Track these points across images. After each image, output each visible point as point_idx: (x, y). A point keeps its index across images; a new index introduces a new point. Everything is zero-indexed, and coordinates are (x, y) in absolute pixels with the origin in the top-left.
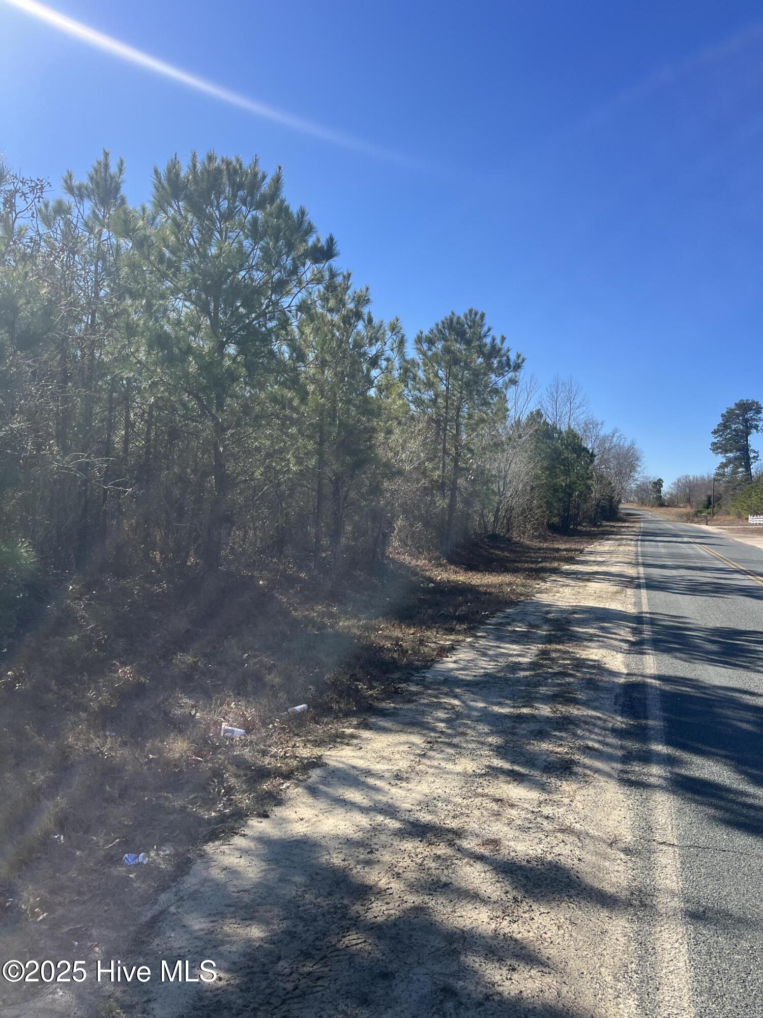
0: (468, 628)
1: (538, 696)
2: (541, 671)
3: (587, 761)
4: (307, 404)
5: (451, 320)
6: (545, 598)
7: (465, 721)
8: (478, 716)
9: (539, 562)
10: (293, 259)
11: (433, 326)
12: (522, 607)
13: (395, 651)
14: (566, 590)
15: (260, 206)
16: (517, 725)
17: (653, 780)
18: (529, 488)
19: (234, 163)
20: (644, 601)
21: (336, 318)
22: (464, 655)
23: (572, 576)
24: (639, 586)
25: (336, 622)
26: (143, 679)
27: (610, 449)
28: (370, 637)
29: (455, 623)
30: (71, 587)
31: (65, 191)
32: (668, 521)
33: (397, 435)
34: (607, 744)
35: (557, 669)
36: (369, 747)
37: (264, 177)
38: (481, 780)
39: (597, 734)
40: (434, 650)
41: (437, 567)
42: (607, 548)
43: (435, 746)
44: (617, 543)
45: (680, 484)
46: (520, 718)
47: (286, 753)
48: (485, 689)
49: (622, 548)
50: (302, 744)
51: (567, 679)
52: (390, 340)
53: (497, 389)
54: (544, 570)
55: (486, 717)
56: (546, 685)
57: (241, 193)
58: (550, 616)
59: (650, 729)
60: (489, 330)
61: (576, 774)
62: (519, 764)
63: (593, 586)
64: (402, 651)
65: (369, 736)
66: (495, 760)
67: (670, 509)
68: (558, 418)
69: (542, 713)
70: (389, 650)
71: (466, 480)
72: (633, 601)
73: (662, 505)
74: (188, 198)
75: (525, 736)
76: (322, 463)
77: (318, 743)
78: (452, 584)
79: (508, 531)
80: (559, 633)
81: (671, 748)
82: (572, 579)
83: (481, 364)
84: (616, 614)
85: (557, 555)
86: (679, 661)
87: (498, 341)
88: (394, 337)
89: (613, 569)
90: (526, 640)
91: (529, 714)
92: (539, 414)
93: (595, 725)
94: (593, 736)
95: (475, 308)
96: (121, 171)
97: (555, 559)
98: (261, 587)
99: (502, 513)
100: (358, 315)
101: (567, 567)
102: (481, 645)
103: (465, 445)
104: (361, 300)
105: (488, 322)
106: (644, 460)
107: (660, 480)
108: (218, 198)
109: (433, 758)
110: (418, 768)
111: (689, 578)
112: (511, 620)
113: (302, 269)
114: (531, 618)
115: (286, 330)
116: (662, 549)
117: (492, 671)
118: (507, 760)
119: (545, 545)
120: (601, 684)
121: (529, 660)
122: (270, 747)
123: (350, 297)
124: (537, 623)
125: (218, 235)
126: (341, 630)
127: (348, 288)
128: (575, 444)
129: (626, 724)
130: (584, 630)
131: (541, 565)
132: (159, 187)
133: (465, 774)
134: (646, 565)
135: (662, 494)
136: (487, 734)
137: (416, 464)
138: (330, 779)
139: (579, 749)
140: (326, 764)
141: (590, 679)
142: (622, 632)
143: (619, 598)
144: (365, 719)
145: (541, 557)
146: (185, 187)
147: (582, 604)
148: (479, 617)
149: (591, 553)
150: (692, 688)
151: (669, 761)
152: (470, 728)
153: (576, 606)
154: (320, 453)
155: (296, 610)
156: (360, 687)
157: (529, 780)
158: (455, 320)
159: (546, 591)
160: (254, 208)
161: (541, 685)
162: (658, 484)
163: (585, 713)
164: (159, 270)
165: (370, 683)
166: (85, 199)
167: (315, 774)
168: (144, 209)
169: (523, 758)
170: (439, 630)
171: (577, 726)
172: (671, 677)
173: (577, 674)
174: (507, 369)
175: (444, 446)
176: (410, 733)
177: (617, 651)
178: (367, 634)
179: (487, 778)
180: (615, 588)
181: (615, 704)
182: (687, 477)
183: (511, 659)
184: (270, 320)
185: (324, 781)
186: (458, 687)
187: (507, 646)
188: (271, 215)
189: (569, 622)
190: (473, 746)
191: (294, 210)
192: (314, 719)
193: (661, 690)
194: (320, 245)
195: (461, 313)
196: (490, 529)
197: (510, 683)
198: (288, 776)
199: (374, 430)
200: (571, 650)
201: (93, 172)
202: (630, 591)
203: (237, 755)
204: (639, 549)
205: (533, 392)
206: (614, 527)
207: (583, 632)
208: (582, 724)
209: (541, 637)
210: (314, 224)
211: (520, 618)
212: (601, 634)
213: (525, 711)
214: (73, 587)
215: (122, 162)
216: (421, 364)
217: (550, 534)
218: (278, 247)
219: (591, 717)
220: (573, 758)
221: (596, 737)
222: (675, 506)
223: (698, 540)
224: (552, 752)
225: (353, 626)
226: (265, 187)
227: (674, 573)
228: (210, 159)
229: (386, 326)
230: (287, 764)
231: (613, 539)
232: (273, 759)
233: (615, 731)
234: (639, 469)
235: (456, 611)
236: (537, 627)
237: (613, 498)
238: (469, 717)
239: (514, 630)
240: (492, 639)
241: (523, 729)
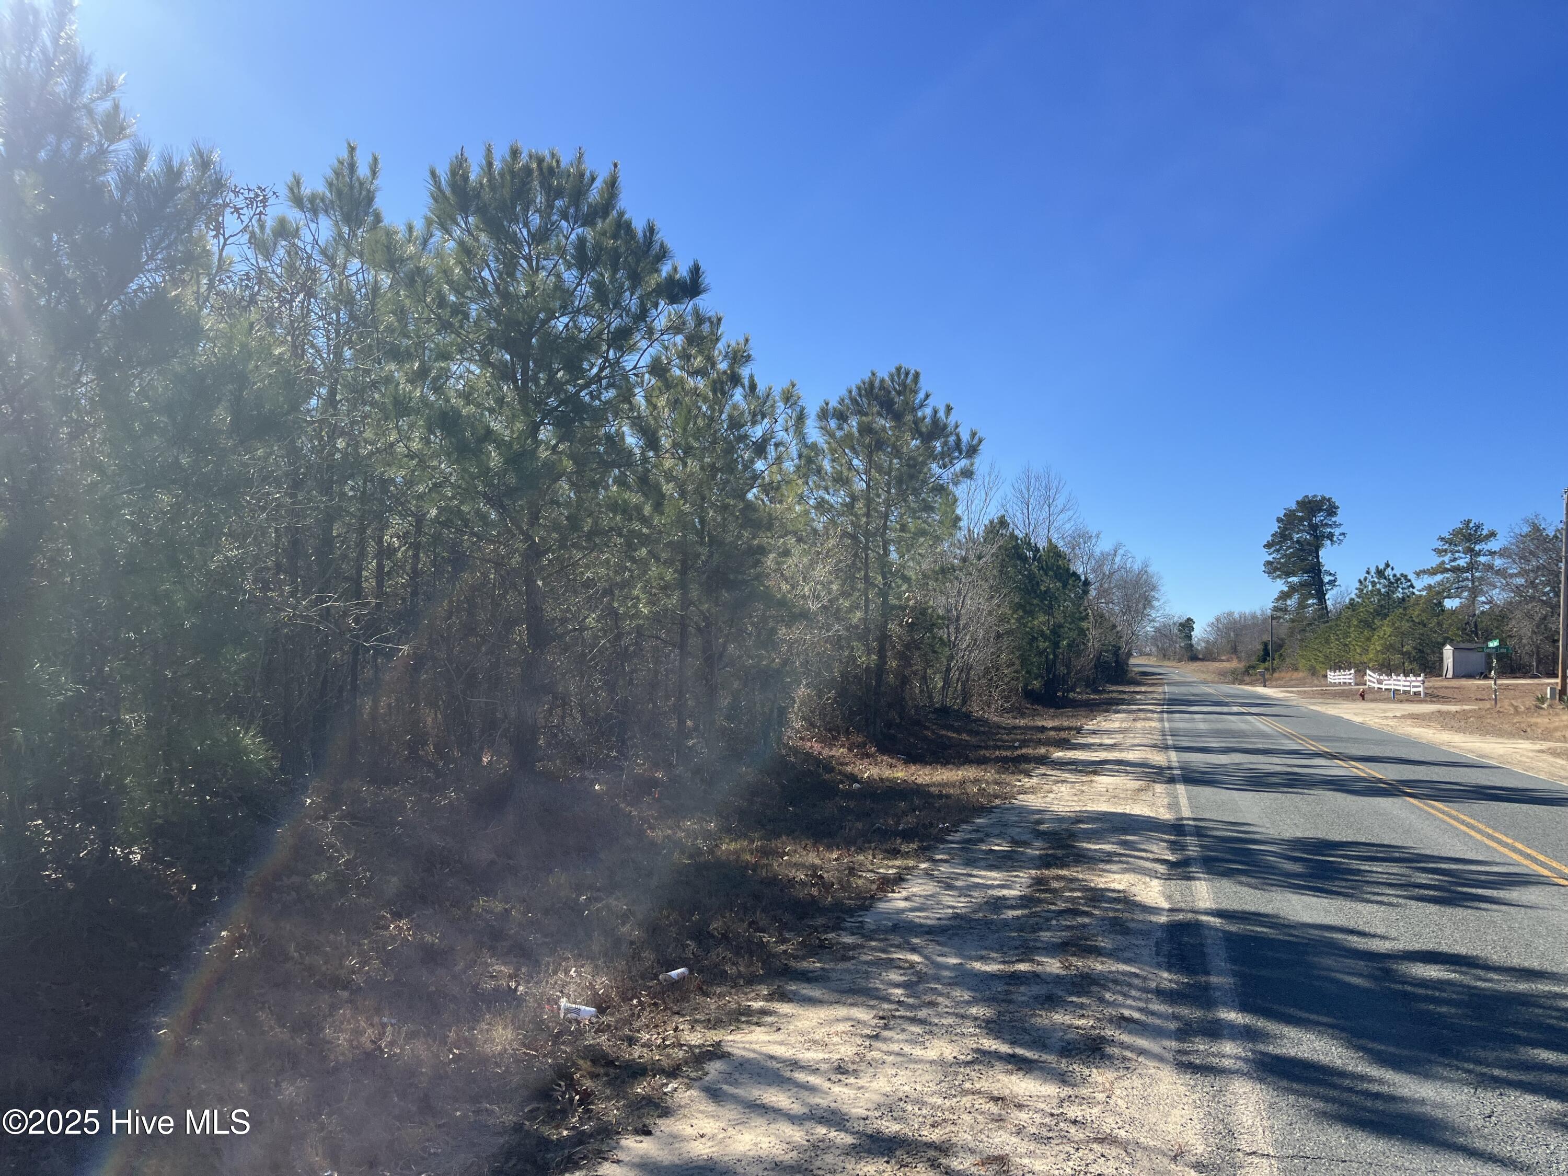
0: (920, 848)
1: (1039, 945)
2: (1038, 909)
3: (1126, 1038)
4: (662, 513)
5: (871, 384)
6: (1032, 801)
7: (932, 986)
8: (950, 978)
9: (1016, 748)
10: (640, 298)
11: (844, 393)
12: (999, 815)
13: (813, 885)
14: (1063, 789)
15: (588, 221)
16: (1011, 988)
17: (1227, 1063)
18: (993, 635)
19: (548, 158)
20: (1183, 801)
21: (700, 383)
22: (918, 888)
23: (1069, 767)
24: (1172, 780)
25: (716, 846)
26: (428, 938)
27: (1112, 574)
28: (772, 865)
29: (899, 841)
30: (309, 801)
31: (290, 203)
32: (1205, 682)
33: (797, 560)
34: (1153, 1013)
35: (1062, 906)
36: (792, 1027)
37: (593, 179)
38: (968, 1070)
39: (1134, 999)
40: (873, 882)
41: (862, 759)
42: (1116, 725)
43: (892, 1023)
44: (1132, 716)
45: (1220, 626)
46: (1015, 978)
47: (664, 1040)
48: (956, 938)
49: (1139, 725)
50: (687, 1027)
51: (1080, 920)
52: (783, 416)
53: (942, 486)
54: (1026, 759)
55: (963, 978)
56: (1048, 929)
57: (558, 203)
58: (1043, 827)
59: (1214, 989)
60: (927, 396)
61: (1110, 1057)
62: (1021, 1045)
63: (1103, 781)
64: (824, 885)
65: (789, 1011)
66: (985, 1041)
67: (1207, 663)
68: (1031, 529)
69: (1048, 969)
70: (803, 883)
71: (901, 625)
72: (1166, 801)
73: (1194, 658)
74: (482, 211)
75: (1026, 1004)
76: (686, 603)
77: (714, 1024)
78: (887, 784)
79: (964, 702)
80: (1060, 853)
81: (1249, 1017)
82: (1070, 771)
83: (918, 448)
84: (1143, 821)
85: (1043, 736)
86: (1246, 889)
87: (941, 414)
88: (789, 411)
89: (1131, 756)
90: (1010, 863)
91: (1029, 972)
92: (1003, 523)
93: (1130, 985)
94: (1129, 1002)
95: (905, 365)
96: (374, 173)
97: (1040, 743)
98: (598, 795)
99: (954, 675)
100: (735, 380)
101: (1060, 754)
102: (943, 873)
103: (897, 571)
104: (739, 357)
105: (925, 385)
106: (1163, 589)
107: (1190, 620)
108: (526, 210)
109: (890, 1039)
110: (869, 1056)
111: (1246, 766)
112: (985, 835)
113: (654, 312)
114: (1014, 831)
115: (630, 403)
116: (1200, 724)
117: (964, 910)
118: (1004, 1041)
119: (1022, 722)
120: (1132, 925)
121: (1019, 893)
122: (639, 1031)
123: (720, 352)
124: (1024, 837)
125: (525, 265)
126: (724, 858)
127: (718, 340)
128: (1059, 567)
129: (1176, 983)
130: (1098, 847)
131: (1019, 752)
132: (438, 196)
133: (941, 1063)
134: (1178, 749)
135: (1193, 642)
136: (968, 1003)
137: (825, 602)
138: (737, 1076)
139: (1110, 1021)
140: (729, 1053)
141: (1115, 918)
142: (1154, 848)
143: (1144, 798)
144: (779, 986)
145: (1018, 740)
146: (478, 196)
147: (1089, 809)
148: (934, 831)
149: (1094, 732)
150: (1270, 927)
151: (1248, 1034)
152: (941, 994)
153: (1080, 811)
154: (682, 585)
155: (652, 828)
156: (764, 940)
157: (1042, 1069)
158: (877, 384)
159: (1033, 790)
160: (579, 223)
161: (1041, 929)
162: (1187, 625)
163: (1113, 969)
164: (439, 317)
165: (781, 935)
166: (321, 216)
167: (714, 1068)
168: (410, 229)
169: (1027, 1037)
170: (876, 852)
171: (1104, 987)
172: (1237, 912)
173: (1095, 912)
174: (957, 454)
175: (866, 575)
176: (852, 1005)
177: (1150, 876)
178: (766, 862)
179: (976, 1067)
180: (1137, 784)
181: (1157, 954)
182: (1230, 614)
183: (990, 892)
184: (607, 388)
185: (729, 1077)
186: (916, 937)
187: (983, 873)
188: (604, 233)
189: (1073, 835)
190: (949, 1021)
191: (639, 226)
192: (701, 989)
193: (1224, 931)
194: (678, 276)
195: (884, 373)
196: (937, 698)
197: (993, 927)
198: (673, 1073)
199: (762, 551)
200: (1080, 876)
201: (333, 176)
202: (1159, 788)
203: (590, 1045)
204: (1167, 725)
205: (994, 489)
206: (1125, 692)
207: (1095, 850)
208: (1110, 985)
209: (1032, 859)
210: (669, 245)
211: (997, 832)
212: (1123, 852)
213: (1022, 967)
214: (313, 800)
215: (375, 160)
216: (826, 451)
217: (1029, 706)
218: (617, 280)
219: (1124, 973)
220: (1102, 1033)
221: (1134, 1004)
222: (1214, 660)
223: (1253, 710)
224: (1070, 1026)
225: (743, 850)
226: (595, 194)
227: (1223, 759)
228: (515, 153)
229: (776, 394)
230: (668, 1056)
231: (1125, 711)
232: (645, 1050)
233: (1161, 993)
234: (1156, 603)
235: (898, 824)
236: (1026, 844)
237: (1119, 648)
238: (937, 979)
239: (991, 850)
240: (959, 864)
241: (1023, 993)
